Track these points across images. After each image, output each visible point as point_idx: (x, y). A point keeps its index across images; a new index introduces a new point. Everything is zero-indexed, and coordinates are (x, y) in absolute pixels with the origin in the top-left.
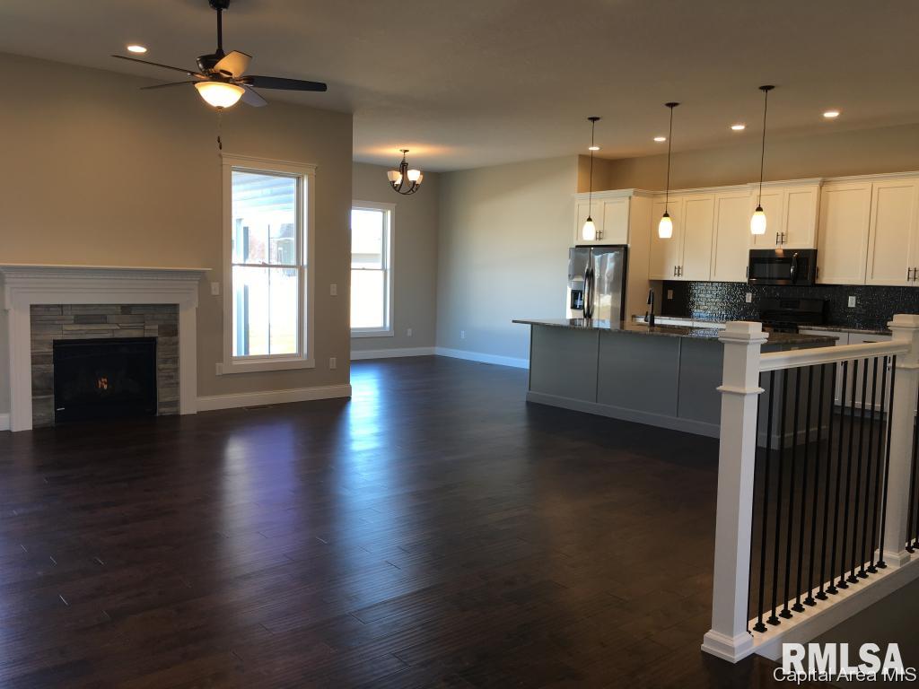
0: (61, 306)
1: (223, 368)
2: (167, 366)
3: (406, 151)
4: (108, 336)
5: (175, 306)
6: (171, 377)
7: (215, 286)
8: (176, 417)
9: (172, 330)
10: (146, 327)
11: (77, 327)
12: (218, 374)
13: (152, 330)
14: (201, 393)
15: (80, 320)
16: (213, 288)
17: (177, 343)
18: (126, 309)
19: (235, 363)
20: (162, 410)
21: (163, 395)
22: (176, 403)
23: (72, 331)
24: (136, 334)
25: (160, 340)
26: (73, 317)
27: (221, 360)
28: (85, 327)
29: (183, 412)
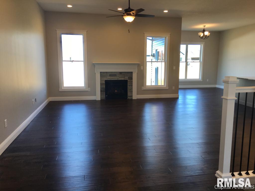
0: (107, 72)
1: (144, 88)
2: (130, 87)
3: (205, 26)
4: (116, 79)
5: (132, 72)
6: (131, 90)
7: (142, 67)
8: (132, 100)
9: (131, 78)
10: (125, 77)
11: (110, 77)
12: (142, 90)
13: (126, 78)
14: (137, 94)
15: (110, 75)
16: (141, 68)
17: (132, 82)
18: (121, 73)
19: (147, 87)
20: (129, 98)
21: (129, 94)
22: (132, 96)
23: (109, 78)
24: (123, 79)
25: (128, 80)
26: (109, 75)
27: (143, 86)
28: (112, 77)
29: (133, 99)
